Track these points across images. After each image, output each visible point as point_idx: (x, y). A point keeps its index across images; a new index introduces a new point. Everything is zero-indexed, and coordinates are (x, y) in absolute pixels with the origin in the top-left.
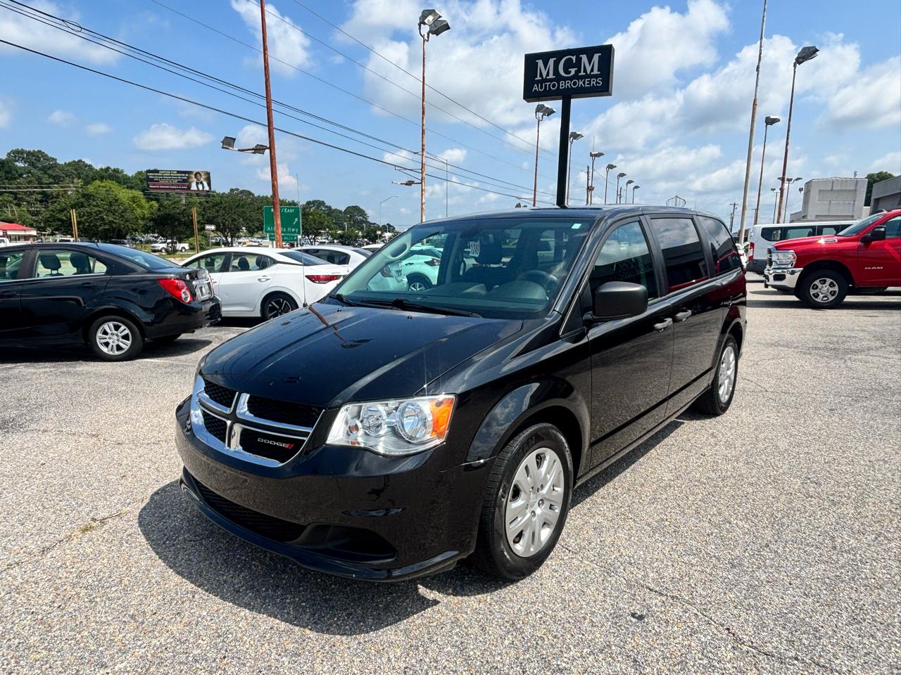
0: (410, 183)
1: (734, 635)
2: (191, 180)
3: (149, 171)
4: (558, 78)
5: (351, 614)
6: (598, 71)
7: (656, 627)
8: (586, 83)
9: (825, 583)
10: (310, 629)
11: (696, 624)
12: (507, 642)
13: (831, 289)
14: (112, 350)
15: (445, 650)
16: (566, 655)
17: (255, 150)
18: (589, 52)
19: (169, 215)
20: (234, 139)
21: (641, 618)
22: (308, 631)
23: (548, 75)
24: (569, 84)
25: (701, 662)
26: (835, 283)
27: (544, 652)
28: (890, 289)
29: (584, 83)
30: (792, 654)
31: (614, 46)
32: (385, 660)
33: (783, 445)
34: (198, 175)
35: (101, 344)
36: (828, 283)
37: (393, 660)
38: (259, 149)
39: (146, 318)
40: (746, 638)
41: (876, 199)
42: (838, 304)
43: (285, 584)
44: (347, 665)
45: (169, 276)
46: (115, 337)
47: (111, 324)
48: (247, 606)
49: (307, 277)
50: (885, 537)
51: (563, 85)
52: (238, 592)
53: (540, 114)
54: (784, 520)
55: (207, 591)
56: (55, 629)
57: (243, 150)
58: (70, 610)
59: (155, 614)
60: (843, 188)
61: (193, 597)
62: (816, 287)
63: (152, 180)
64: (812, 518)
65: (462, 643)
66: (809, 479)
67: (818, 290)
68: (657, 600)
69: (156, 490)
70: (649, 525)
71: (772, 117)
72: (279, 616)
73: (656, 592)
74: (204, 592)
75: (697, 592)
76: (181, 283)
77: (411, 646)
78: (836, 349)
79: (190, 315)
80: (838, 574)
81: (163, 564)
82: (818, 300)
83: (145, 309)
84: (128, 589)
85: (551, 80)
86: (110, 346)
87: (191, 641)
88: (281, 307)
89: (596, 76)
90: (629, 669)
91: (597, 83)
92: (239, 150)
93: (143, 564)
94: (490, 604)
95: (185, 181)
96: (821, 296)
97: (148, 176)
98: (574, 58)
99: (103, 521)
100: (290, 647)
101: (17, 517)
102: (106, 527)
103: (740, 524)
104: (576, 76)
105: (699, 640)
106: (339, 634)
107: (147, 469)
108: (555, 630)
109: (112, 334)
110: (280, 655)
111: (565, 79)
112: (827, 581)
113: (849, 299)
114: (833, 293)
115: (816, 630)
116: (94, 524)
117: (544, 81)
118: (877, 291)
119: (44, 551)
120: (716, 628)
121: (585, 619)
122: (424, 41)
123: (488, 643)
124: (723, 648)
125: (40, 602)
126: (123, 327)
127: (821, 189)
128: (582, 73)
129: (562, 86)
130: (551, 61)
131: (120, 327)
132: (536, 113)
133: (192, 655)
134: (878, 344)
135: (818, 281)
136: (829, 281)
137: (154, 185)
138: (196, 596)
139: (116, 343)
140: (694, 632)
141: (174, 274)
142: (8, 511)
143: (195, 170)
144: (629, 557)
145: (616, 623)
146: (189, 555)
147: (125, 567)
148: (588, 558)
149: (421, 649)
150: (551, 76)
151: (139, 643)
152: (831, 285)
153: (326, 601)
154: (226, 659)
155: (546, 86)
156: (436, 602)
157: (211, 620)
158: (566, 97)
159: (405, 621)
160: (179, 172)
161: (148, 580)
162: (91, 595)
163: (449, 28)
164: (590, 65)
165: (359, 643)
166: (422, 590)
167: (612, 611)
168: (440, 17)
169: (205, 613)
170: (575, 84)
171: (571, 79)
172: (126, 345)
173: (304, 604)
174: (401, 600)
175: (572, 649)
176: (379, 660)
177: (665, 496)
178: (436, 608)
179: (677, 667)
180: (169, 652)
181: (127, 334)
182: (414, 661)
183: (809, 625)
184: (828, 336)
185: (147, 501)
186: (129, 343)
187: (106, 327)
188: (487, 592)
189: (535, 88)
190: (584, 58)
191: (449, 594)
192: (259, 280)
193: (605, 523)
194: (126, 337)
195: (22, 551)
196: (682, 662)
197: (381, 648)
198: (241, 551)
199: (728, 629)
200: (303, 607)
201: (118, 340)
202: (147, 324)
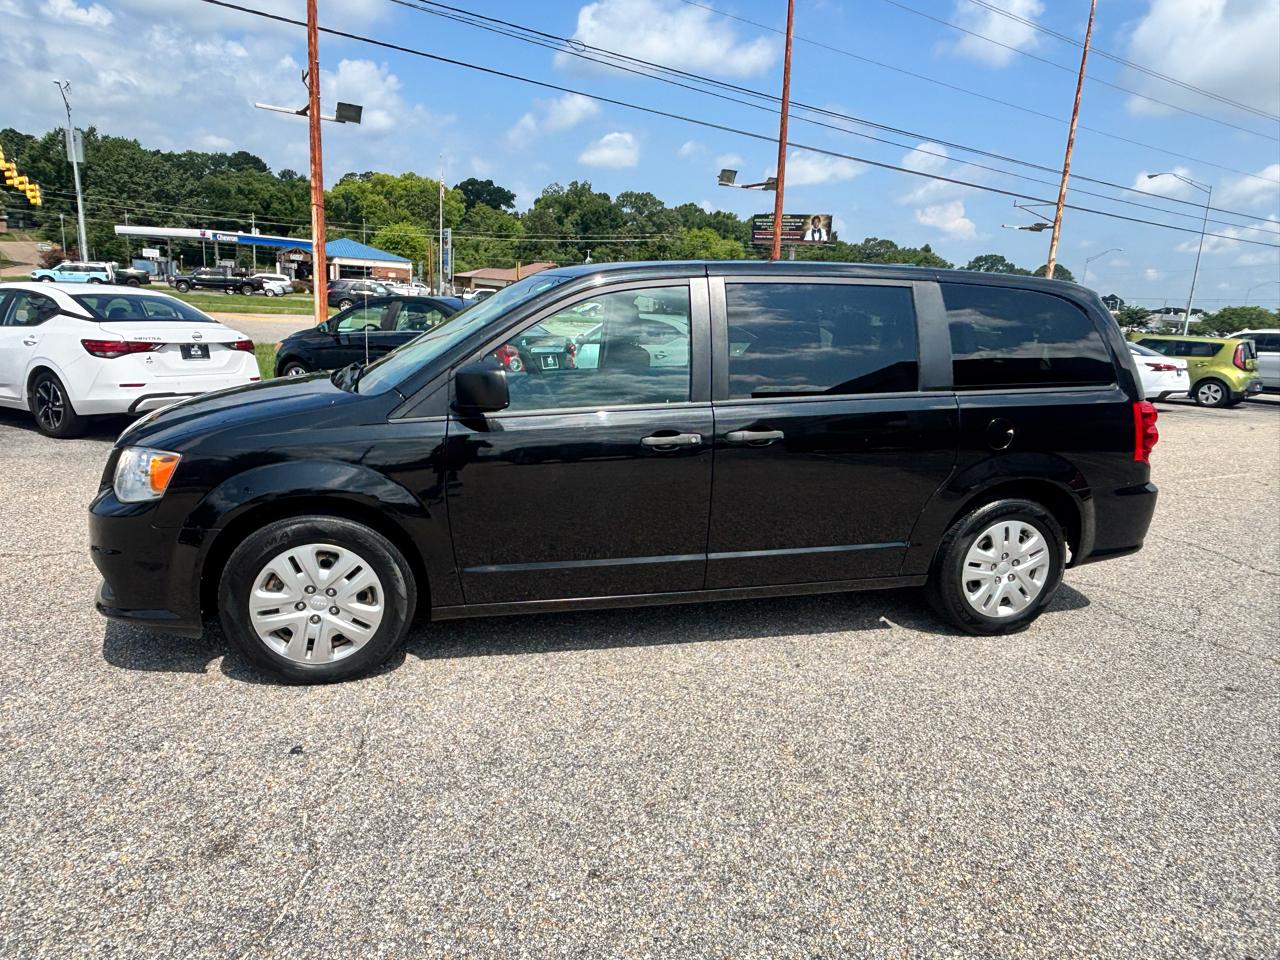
0: (1039, 228)
2: (805, 227)
3: (757, 216)
17: (764, 184)
20: (736, 172)
21: (295, 752)
22: (100, 651)
34: (816, 220)
38: (767, 185)
57: (747, 187)
63: (759, 228)
92: (743, 187)
94: (230, 690)
97: (755, 223)
100: (73, 655)
106: (109, 661)
137: (761, 234)
143: (814, 213)
153: (153, 639)
156: (203, 672)
160: (793, 217)
169: (85, 617)
176: (89, 686)
182: (102, 696)
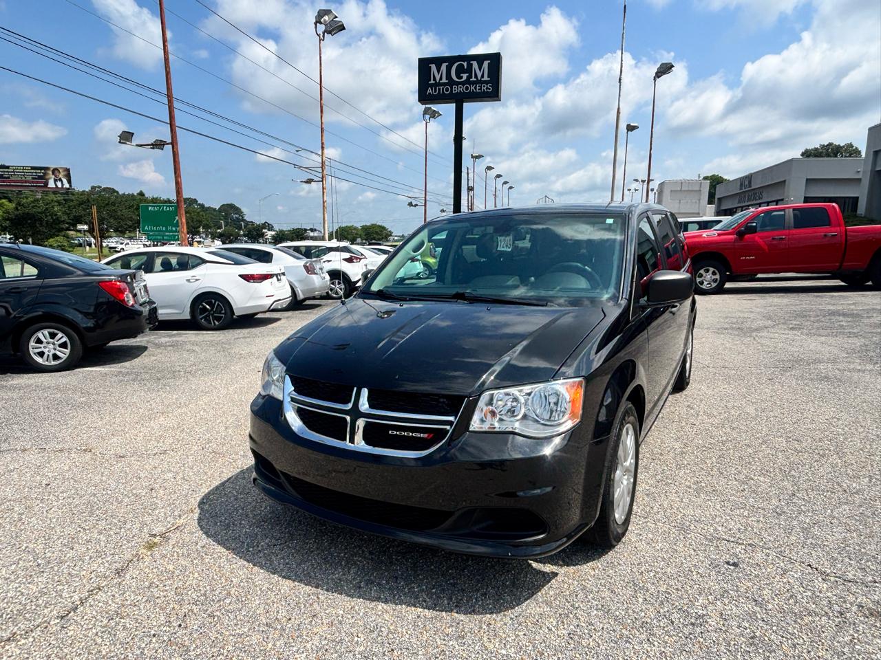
1: (817, 569)
4: (451, 82)
5: (486, 594)
6: (488, 77)
7: (753, 571)
8: (478, 88)
9: (856, 520)
10: (457, 613)
11: (782, 564)
12: (640, 600)
13: (714, 277)
14: (47, 360)
15: (594, 614)
16: (696, 603)
17: (152, 144)
18: (480, 59)
19: (28, 214)
20: (133, 134)
21: (735, 565)
22: (456, 615)
23: (441, 79)
24: (461, 89)
25: (807, 594)
26: (717, 271)
27: (677, 604)
28: (760, 276)
29: (475, 88)
30: (870, 579)
31: (501, 54)
32: (546, 631)
33: (751, 410)
34: (56, 172)
35: (35, 354)
36: (710, 272)
37: (553, 628)
38: (158, 145)
39: (86, 323)
40: (829, 571)
41: (719, 199)
42: (720, 290)
43: (402, 575)
44: (515, 640)
45: (106, 278)
46: (51, 346)
47: (46, 332)
48: (378, 599)
49: (241, 276)
50: (876, 479)
51: (456, 89)
52: (360, 587)
53: (428, 116)
54: (793, 472)
55: (327, 590)
56: (192, 648)
57: (141, 146)
58: (195, 627)
59: (290, 619)
60: (690, 189)
61: (318, 598)
62: (701, 276)
63: (2, 176)
64: (813, 469)
65: (603, 606)
66: (790, 438)
67: (703, 278)
68: (739, 549)
69: (199, 499)
70: (690, 487)
71: (632, 124)
72: (418, 605)
73: (732, 542)
74: (326, 592)
75: (765, 538)
76: (123, 285)
77: (560, 615)
78: (740, 329)
79: (134, 318)
80: (861, 511)
81: (262, 571)
82: (703, 287)
83: (86, 314)
84: (243, 599)
85: (444, 84)
86: (45, 356)
87: (347, 639)
88: (212, 308)
89: (486, 82)
90: (755, 608)
91: (487, 88)
92: (137, 145)
93: (241, 574)
94: (604, 570)
95: (40, 177)
96: (705, 283)
98: (465, 64)
99: (162, 535)
100: (448, 631)
101: (59, 542)
102: (172, 542)
103: (762, 479)
104: (468, 81)
105: (793, 577)
106: (486, 613)
107: (173, 480)
108: (673, 584)
109: (48, 343)
110: (444, 640)
111: (458, 84)
112: (858, 518)
113: (728, 285)
114: (715, 281)
115: (873, 557)
116: (157, 540)
117: (437, 84)
118: (749, 278)
119: (118, 573)
120: (800, 565)
121: (692, 572)
122: (320, 41)
123: (625, 603)
124: (816, 581)
125: (155, 624)
126: (60, 335)
127: (673, 189)
128: (473, 79)
129: (455, 91)
130: (444, 66)
131: (57, 334)
132: (424, 115)
133: (357, 652)
134: (770, 322)
135: (703, 270)
136: (712, 270)
137: (4, 182)
138: (320, 597)
139: (53, 352)
140: (785, 572)
141: (114, 276)
142: (44, 537)
143: (53, 166)
144: (692, 516)
145: (719, 572)
146: (283, 558)
147: (223, 580)
148: (659, 520)
149: (571, 616)
150: (444, 80)
151: (294, 649)
152: (714, 273)
153: (454, 585)
154: (395, 651)
155: (439, 89)
156: (556, 574)
157: (352, 617)
158: (459, 101)
159: (539, 594)
160: (33, 168)
161: (258, 589)
162: (207, 610)
163: (344, 29)
164: (480, 70)
165: (511, 619)
166: (534, 565)
167: (709, 563)
168: (336, 17)
169: (341, 612)
170: (467, 88)
171: (463, 83)
172: (64, 354)
173: (434, 591)
174: (522, 576)
175: (698, 597)
176: (541, 631)
177: (686, 462)
178: (559, 578)
179: (791, 601)
180: (332, 654)
181: (65, 342)
182: (572, 627)
183: (866, 554)
184: (726, 318)
185: (197, 511)
186: (67, 351)
187: (40, 335)
188: (594, 560)
189: (430, 91)
190: (475, 64)
191: (562, 566)
192: (188, 281)
193: (653, 490)
194: (64, 345)
195: (93, 576)
196: (791, 596)
197: (535, 620)
198: (335, 548)
199: (810, 565)
200: (435, 593)
201: (55, 349)
202: (88, 329)
